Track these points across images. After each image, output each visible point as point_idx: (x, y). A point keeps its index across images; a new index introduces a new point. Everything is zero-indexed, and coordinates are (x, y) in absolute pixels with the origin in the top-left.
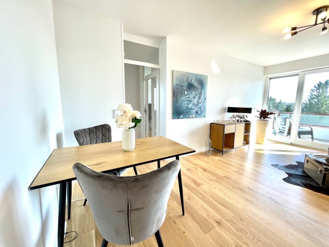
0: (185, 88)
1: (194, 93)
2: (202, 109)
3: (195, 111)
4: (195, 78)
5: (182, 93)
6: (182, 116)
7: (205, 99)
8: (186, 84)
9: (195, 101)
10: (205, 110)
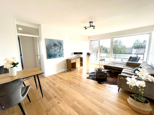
0: (52, 46)
1: (57, 47)
2: (62, 54)
3: (58, 55)
4: (57, 41)
5: (51, 48)
6: (52, 58)
7: (63, 50)
8: (53, 44)
9: (58, 51)
10: (63, 54)
